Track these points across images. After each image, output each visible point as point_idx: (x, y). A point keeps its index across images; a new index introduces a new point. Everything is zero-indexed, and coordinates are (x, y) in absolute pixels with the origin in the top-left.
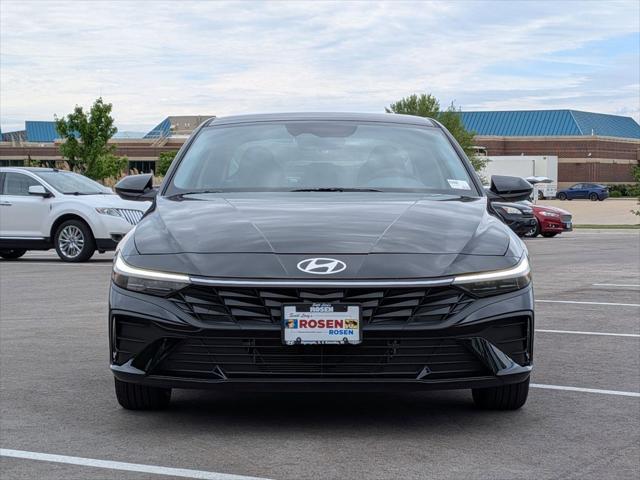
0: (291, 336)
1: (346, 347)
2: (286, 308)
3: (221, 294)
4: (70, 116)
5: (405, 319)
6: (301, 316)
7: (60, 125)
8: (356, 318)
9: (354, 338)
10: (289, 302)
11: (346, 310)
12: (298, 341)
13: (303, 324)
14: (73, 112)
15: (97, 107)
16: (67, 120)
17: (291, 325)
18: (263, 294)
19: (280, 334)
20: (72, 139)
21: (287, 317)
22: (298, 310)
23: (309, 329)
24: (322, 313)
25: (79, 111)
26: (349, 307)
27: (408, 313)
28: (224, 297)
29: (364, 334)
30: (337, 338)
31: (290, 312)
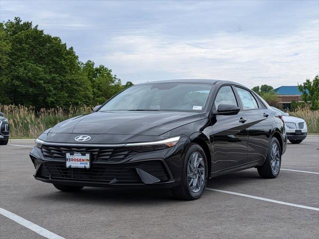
0: (68, 164)
1: (85, 169)
2: (67, 154)
3: (50, 148)
4: (305, 84)
5: (106, 159)
6: (71, 157)
7: (300, 88)
8: (88, 158)
9: (88, 166)
10: (68, 151)
11: (85, 155)
12: (70, 167)
13: (72, 160)
14: (305, 82)
15: (316, 79)
16: (303, 85)
17: (69, 160)
18: (62, 148)
19: (65, 163)
20: (305, 93)
21: (67, 157)
22: (71, 155)
23: (74, 162)
24: (78, 156)
25: (308, 81)
26: (86, 154)
27: (108, 157)
28: (51, 149)
29: (91, 164)
30: (82, 166)
31: (68, 155)
